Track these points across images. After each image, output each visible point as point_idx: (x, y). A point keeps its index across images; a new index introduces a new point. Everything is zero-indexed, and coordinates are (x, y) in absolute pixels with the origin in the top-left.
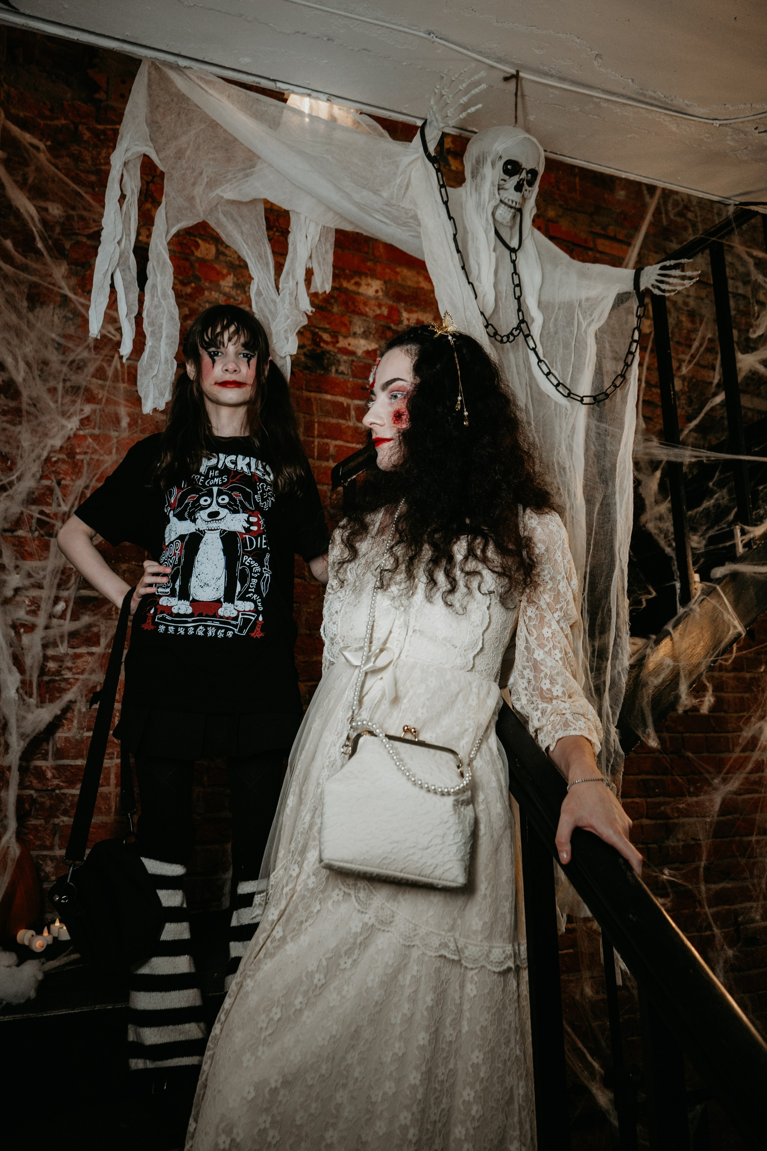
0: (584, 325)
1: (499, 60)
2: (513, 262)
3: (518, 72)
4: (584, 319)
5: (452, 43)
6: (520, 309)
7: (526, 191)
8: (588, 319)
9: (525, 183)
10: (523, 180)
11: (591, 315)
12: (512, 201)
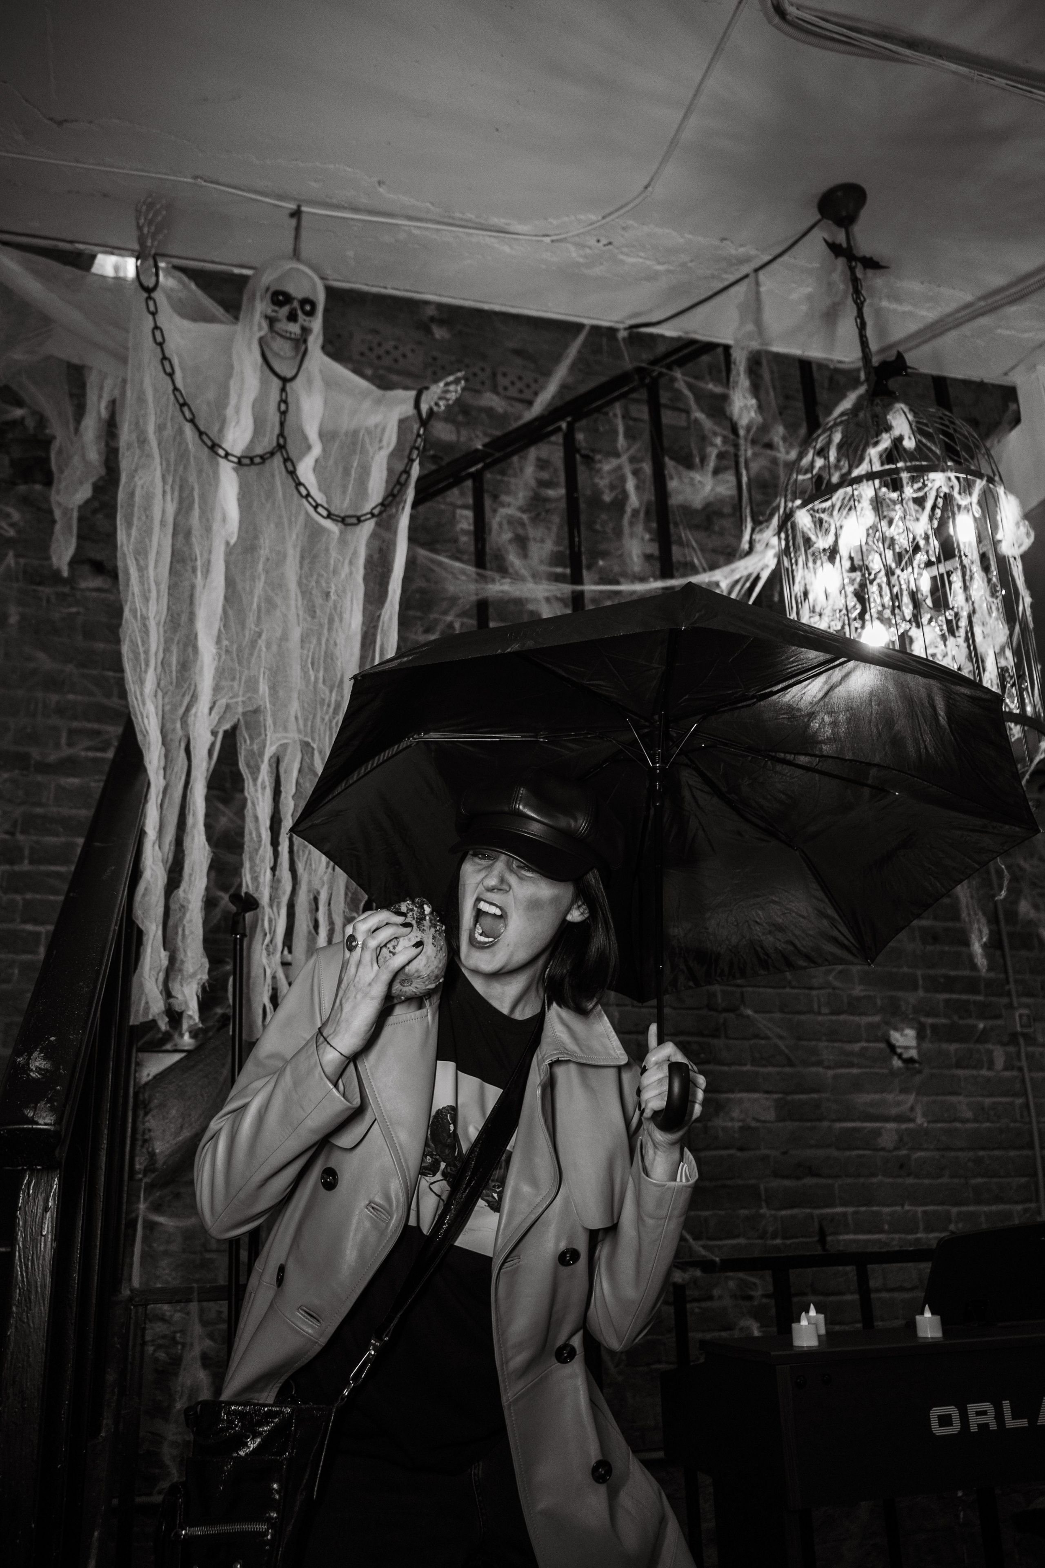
0: (371, 451)
1: (280, 197)
2: (283, 389)
3: (299, 207)
4: (371, 444)
5: (224, 185)
6: (281, 434)
7: (305, 320)
8: (377, 445)
9: (299, 312)
10: (295, 310)
11: (381, 441)
12: (286, 332)
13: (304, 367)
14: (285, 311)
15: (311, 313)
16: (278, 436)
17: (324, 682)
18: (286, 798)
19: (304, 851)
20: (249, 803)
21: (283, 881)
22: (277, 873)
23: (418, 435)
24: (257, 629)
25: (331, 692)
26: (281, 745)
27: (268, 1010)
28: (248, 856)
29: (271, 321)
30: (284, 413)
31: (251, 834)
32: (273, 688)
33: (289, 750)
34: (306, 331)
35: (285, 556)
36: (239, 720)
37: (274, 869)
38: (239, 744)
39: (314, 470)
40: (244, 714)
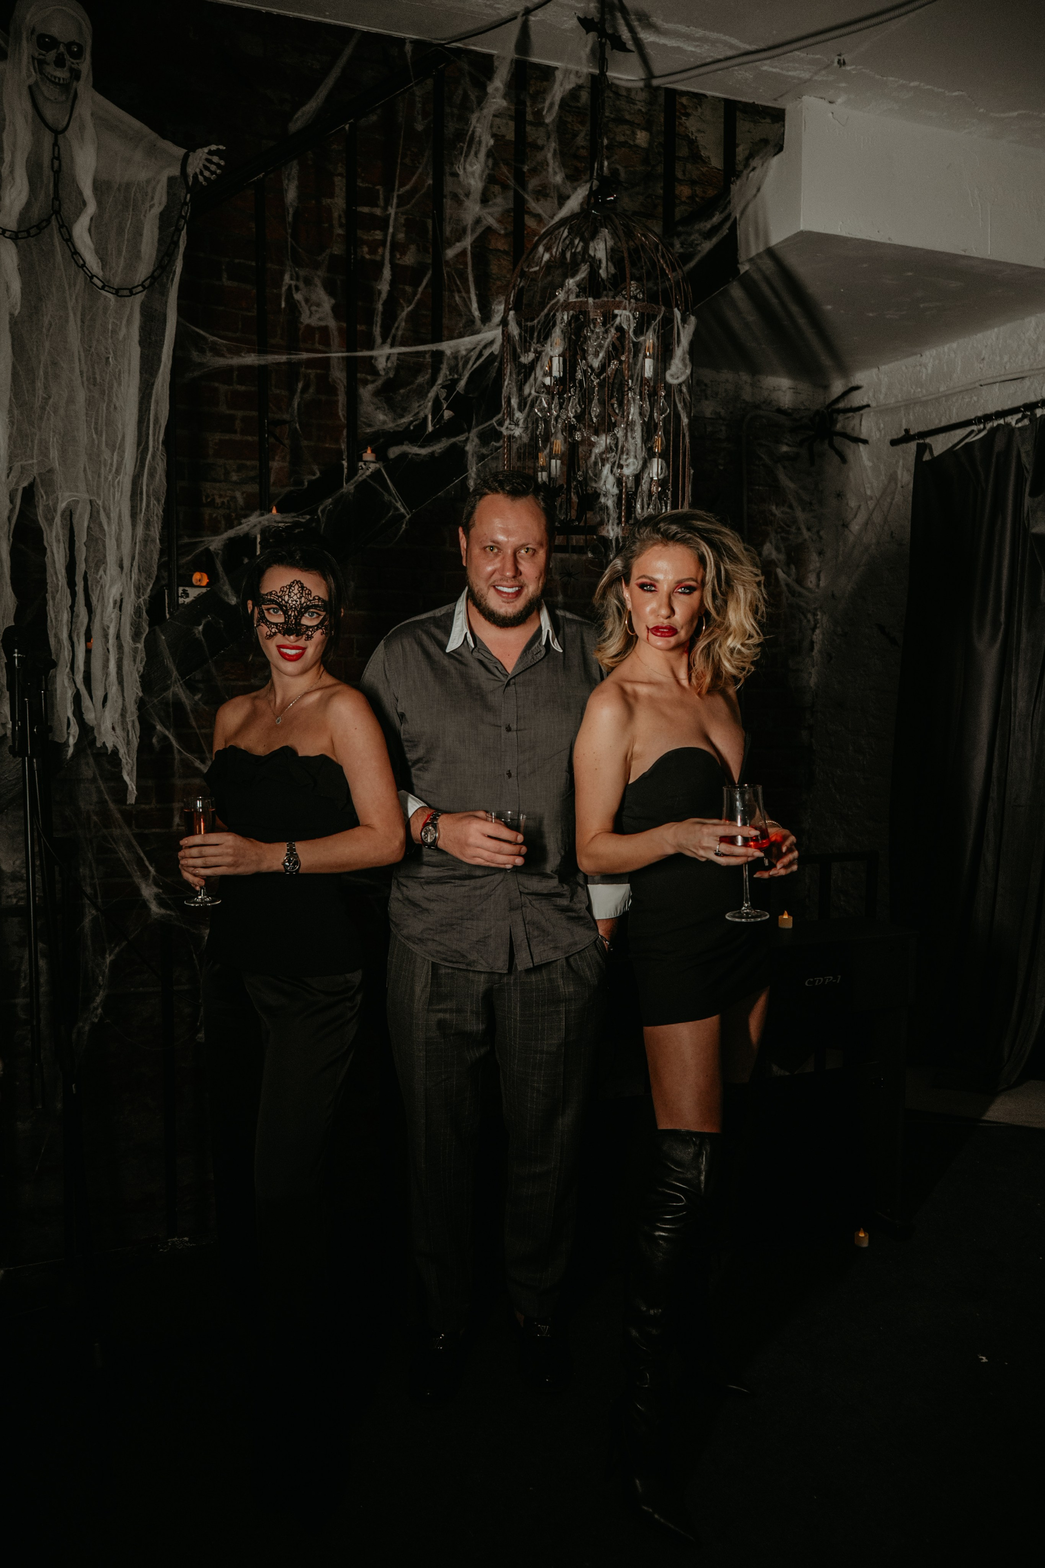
0: (143, 209)
4: (143, 201)
6: (57, 197)
7: (73, 63)
8: (148, 205)
9: (67, 57)
10: (62, 54)
11: (152, 198)
12: (55, 77)
13: (75, 114)
14: (52, 55)
15: (78, 55)
16: (53, 199)
17: (107, 445)
18: (79, 547)
19: (96, 586)
20: (48, 550)
21: (81, 617)
22: (75, 609)
23: (185, 203)
24: (44, 395)
25: (113, 455)
26: (73, 500)
27: (72, 722)
28: (50, 595)
29: (40, 64)
30: (57, 173)
31: (52, 576)
32: (63, 452)
33: (80, 506)
34: (76, 75)
35: (67, 321)
36: (35, 478)
37: (72, 607)
38: (37, 499)
39: (90, 231)
40: (40, 474)
